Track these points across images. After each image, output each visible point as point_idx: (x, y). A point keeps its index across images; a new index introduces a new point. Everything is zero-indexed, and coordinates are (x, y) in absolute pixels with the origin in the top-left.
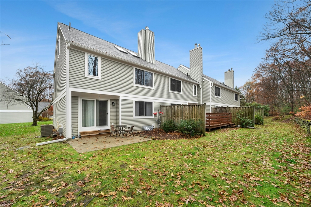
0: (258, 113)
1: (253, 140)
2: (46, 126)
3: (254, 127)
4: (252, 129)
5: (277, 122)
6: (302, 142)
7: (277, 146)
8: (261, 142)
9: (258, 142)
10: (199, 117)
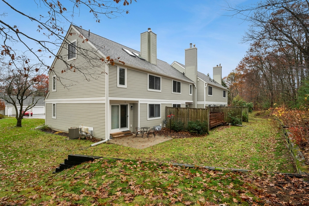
0: (244, 111)
1: (244, 136)
2: (75, 129)
3: (241, 124)
4: (241, 127)
5: (259, 117)
6: (274, 136)
7: (259, 140)
8: (249, 138)
9: (247, 138)
10: (204, 119)
